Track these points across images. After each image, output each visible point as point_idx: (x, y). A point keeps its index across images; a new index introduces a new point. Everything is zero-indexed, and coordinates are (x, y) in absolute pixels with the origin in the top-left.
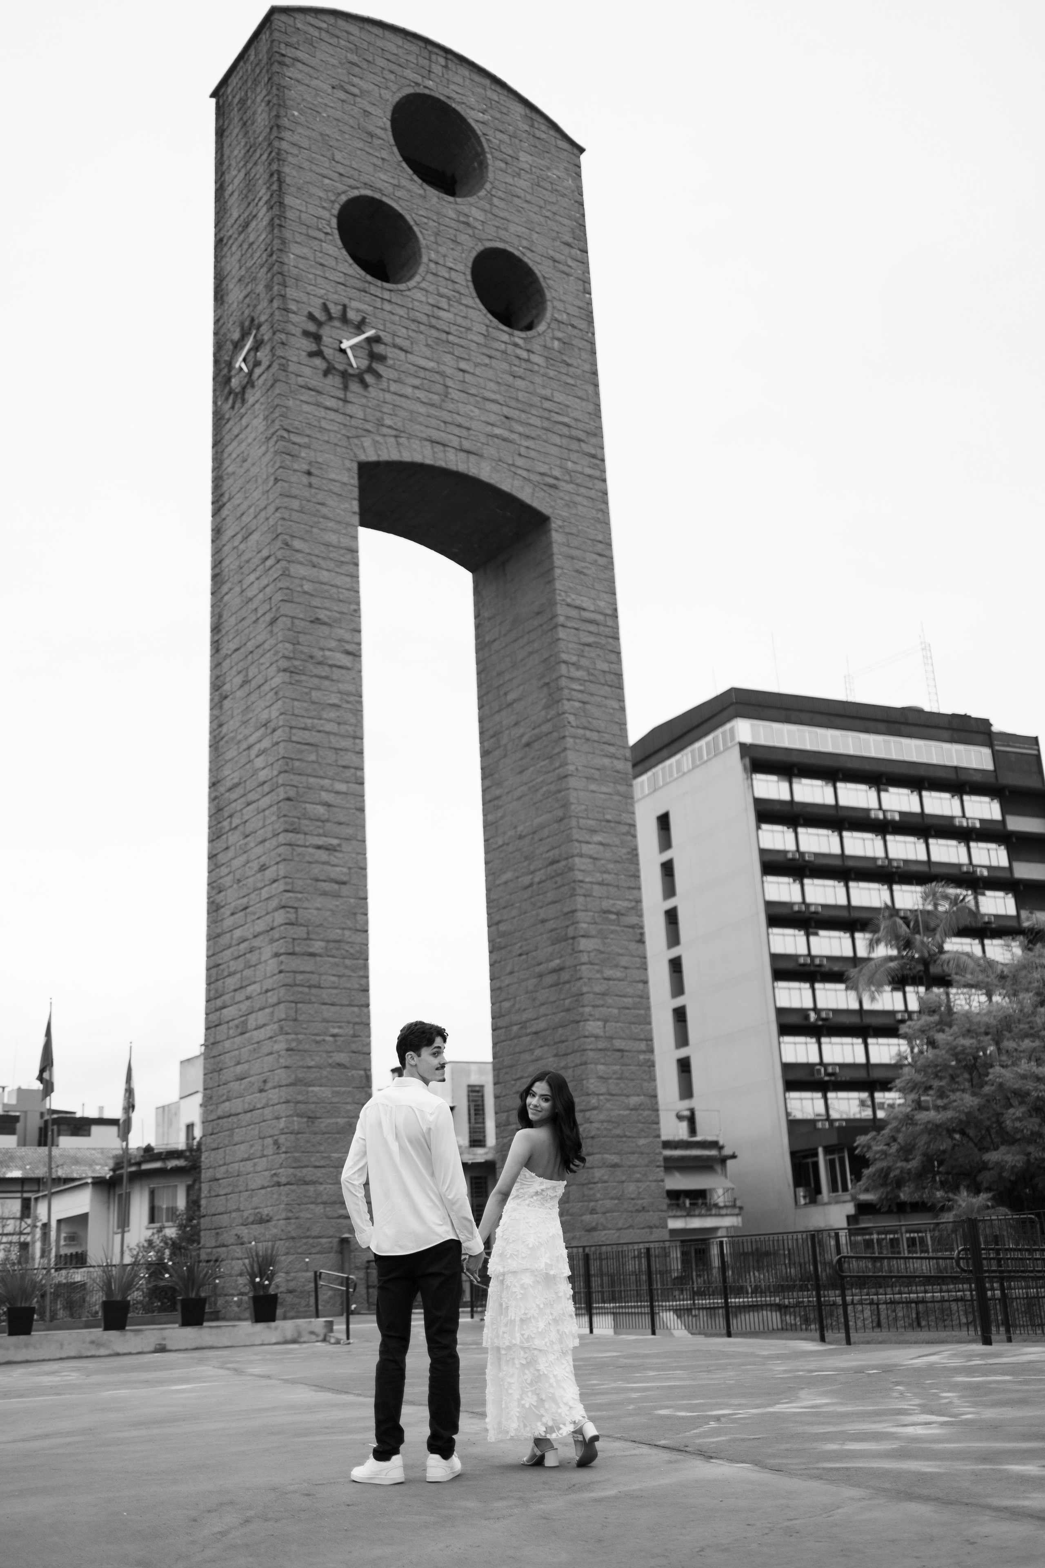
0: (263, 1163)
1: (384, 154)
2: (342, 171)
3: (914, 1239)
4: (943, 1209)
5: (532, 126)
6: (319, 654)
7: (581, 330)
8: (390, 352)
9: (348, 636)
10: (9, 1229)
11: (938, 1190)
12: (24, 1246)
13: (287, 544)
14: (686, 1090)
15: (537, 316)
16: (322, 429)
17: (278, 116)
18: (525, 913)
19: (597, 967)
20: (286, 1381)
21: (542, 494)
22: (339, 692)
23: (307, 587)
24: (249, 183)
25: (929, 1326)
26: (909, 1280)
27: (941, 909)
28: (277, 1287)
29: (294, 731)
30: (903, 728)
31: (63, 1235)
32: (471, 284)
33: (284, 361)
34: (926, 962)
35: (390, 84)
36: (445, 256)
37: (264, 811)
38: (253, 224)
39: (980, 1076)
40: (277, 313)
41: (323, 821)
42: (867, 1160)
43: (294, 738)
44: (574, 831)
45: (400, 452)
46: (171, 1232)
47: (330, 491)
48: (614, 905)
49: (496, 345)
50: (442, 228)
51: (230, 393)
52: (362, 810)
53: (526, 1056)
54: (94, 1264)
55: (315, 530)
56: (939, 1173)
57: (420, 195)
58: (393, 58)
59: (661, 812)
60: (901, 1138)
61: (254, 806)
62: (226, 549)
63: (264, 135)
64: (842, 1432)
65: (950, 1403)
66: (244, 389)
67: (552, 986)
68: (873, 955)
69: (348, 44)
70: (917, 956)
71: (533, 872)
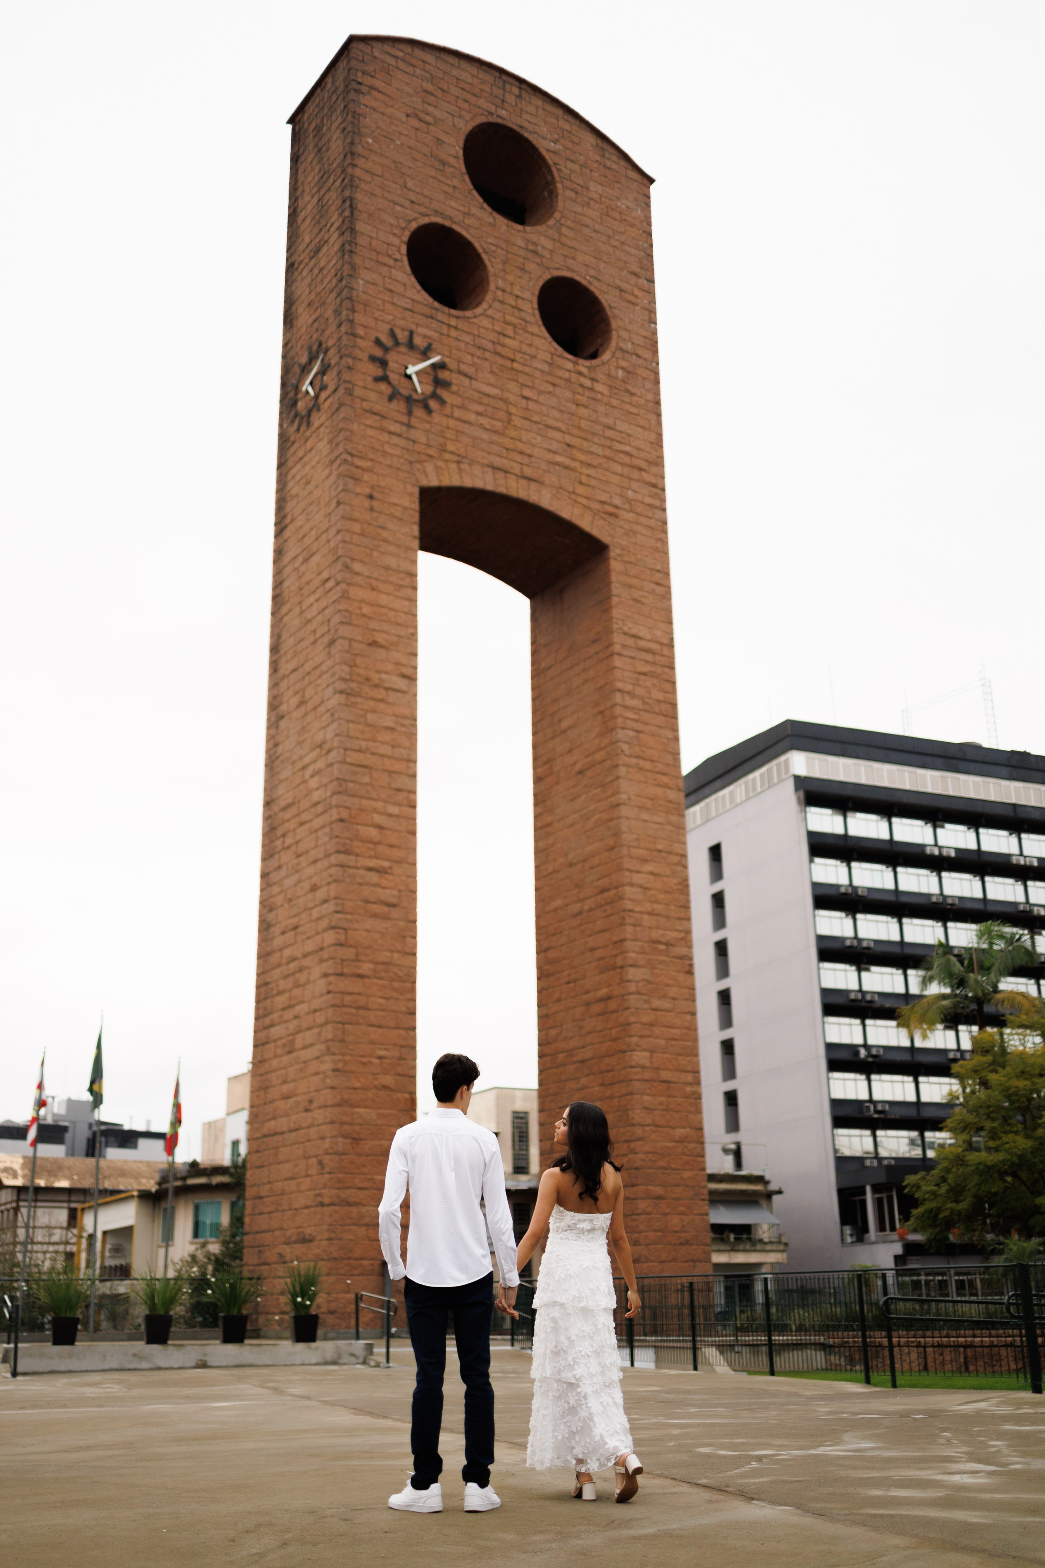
0: (306, 1183)
1: (455, 182)
2: (413, 198)
3: (963, 1281)
4: (994, 1252)
5: (603, 156)
6: (375, 677)
7: (645, 359)
8: (455, 378)
9: (404, 660)
10: (56, 1238)
11: (988, 1233)
12: (70, 1256)
13: (347, 567)
14: (733, 1124)
15: (602, 345)
16: (385, 454)
17: (352, 143)
18: (574, 940)
19: (645, 997)
20: (325, 1403)
21: (601, 522)
22: (395, 715)
23: (366, 610)
24: (322, 208)
25: (977, 1371)
26: (958, 1324)
27: (995, 947)
28: (319, 1307)
29: (349, 753)
30: (962, 765)
31: (108, 1246)
32: (537, 313)
33: (350, 386)
34: (980, 1001)
35: (464, 113)
36: (512, 284)
37: (316, 831)
38: (324, 249)
39: (1034, 1118)
40: (344, 337)
41: (375, 844)
42: (917, 1200)
43: (348, 760)
44: (625, 860)
45: (461, 477)
46: (215, 1248)
47: (392, 515)
48: (663, 935)
49: (560, 373)
50: (510, 256)
51: (296, 416)
52: (413, 833)
53: (572, 1085)
54: (138, 1277)
55: (375, 554)
56: (989, 1215)
57: (490, 224)
58: (468, 87)
59: (713, 843)
60: (951, 1178)
61: (307, 826)
62: (288, 570)
63: (338, 161)
64: (887, 1478)
65: (998, 1451)
66: (310, 412)
67: (599, 1015)
68: (926, 993)
69: (423, 73)
70: (970, 995)
71: (582, 900)
